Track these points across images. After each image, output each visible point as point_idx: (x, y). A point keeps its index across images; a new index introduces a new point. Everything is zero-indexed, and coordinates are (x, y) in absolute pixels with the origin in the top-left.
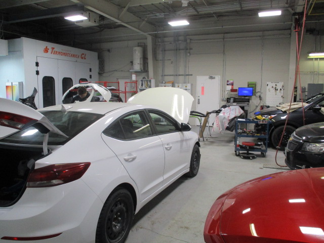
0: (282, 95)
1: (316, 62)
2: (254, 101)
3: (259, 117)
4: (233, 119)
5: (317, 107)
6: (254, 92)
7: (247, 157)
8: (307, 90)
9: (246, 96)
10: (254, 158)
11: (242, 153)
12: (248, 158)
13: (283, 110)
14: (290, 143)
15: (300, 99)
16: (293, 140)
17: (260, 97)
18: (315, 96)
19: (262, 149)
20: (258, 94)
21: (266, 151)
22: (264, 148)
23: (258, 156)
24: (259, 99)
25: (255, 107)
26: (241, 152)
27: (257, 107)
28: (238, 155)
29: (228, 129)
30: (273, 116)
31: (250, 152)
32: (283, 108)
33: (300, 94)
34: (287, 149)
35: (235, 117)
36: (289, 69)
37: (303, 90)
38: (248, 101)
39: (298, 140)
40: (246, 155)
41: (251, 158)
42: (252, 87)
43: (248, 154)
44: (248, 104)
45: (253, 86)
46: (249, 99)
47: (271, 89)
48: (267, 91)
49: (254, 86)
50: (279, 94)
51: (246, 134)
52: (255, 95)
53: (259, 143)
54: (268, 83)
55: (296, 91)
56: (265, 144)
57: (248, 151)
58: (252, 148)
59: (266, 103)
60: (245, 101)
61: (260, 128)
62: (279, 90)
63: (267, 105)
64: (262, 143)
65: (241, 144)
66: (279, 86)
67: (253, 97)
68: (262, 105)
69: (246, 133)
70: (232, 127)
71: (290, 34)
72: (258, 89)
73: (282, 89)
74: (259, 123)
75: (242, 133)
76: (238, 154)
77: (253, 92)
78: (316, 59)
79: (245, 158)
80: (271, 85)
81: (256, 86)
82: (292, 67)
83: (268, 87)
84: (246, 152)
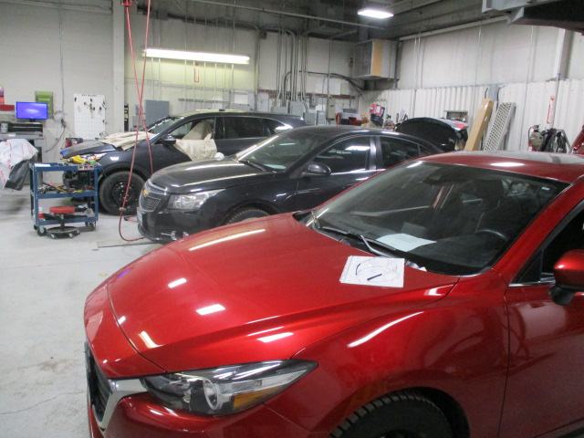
0: (103, 118)
1: (156, 65)
2: (52, 130)
3: (77, 158)
4: (18, 166)
5: (170, 138)
6: (50, 111)
7: (62, 234)
8: (144, 111)
9: (34, 120)
10: (75, 234)
11: (51, 229)
12: (66, 236)
13: (117, 145)
14: (146, 199)
15: (135, 127)
16: (150, 194)
17: (62, 121)
18: (160, 121)
19: (89, 216)
20: (58, 117)
21: (95, 219)
22: (92, 214)
23: (82, 230)
24: (60, 125)
25: (54, 142)
26: (48, 227)
27: (58, 140)
28: (45, 233)
29: (9, 185)
30: (98, 156)
31: (66, 225)
32: (115, 141)
33: (134, 117)
34: (141, 210)
35: (23, 162)
36: (113, 72)
37: (139, 110)
38: (40, 129)
39: (159, 193)
40: (59, 232)
41: (71, 235)
42: (46, 103)
43: (63, 228)
44: (41, 135)
45: (46, 100)
46: (41, 126)
47: (83, 107)
48: (76, 111)
49: (49, 100)
50: (99, 116)
51: (55, 192)
52: (53, 118)
53: (80, 207)
54: (75, 96)
55: (127, 112)
56: (92, 207)
57: (62, 222)
58: (70, 218)
59: (76, 133)
60: (34, 130)
61: (76, 178)
62: (97, 109)
63: (78, 136)
64: (86, 206)
65: (47, 212)
66: (98, 102)
67: (49, 122)
68: (68, 137)
69: (55, 189)
70: (18, 181)
71: (111, 9)
72: (57, 107)
73: (103, 109)
74: (80, 169)
75: (47, 190)
76: (42, 231)
77: (48, 113)
78: (156, 59)
79: (58, 236)
80: (82, 99)
81: (52, 100)
82: (119, 70)
83: (76, 104)
84: (59, 225)
